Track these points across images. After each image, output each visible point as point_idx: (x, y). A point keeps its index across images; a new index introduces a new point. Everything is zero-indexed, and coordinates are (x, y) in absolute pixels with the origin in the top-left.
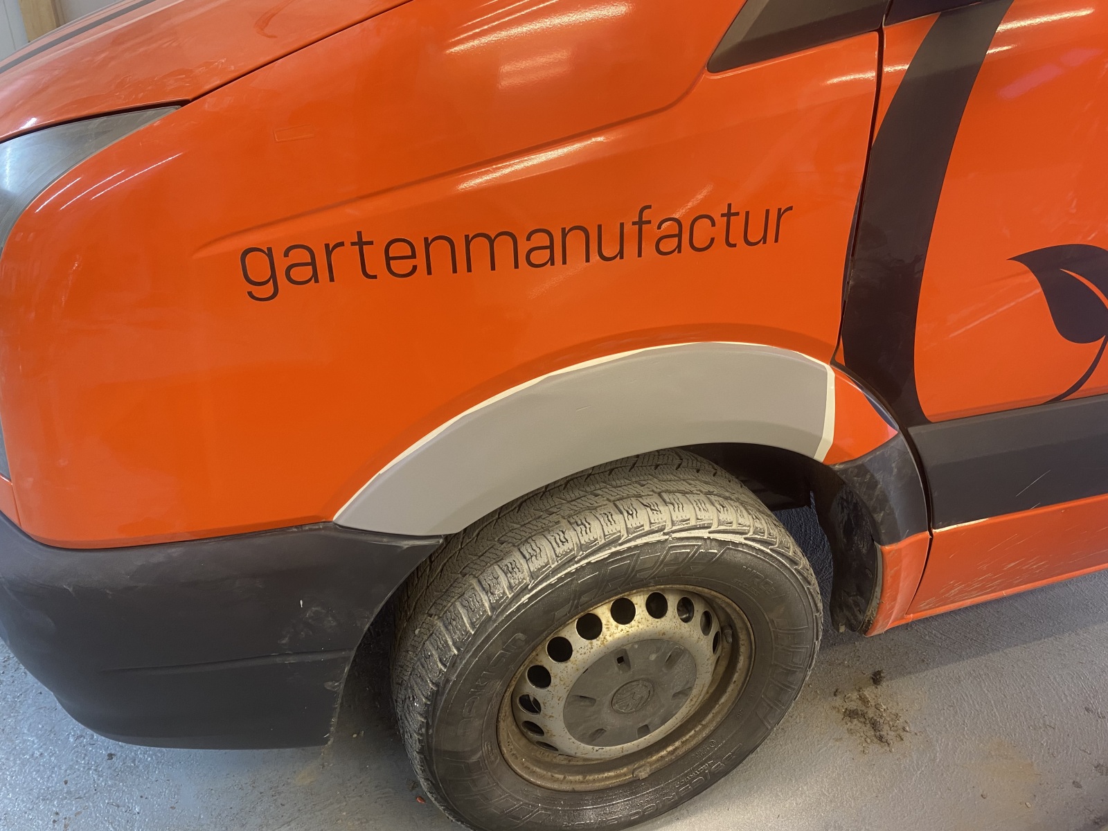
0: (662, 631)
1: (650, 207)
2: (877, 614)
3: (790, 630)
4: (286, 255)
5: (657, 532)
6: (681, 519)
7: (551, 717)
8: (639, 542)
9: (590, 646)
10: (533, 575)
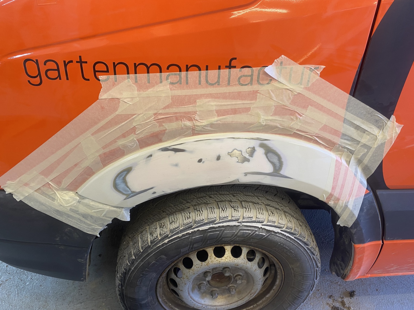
0: (237, 264)
1: (236, 59)
2: (349, 273)
3: (301, 274)
4: (45, 64)
5: (235, 221)
6: (247, 216)
7: (181, 290)
8: (225, 224)
9: (201, 265)
10: (171, 231)
